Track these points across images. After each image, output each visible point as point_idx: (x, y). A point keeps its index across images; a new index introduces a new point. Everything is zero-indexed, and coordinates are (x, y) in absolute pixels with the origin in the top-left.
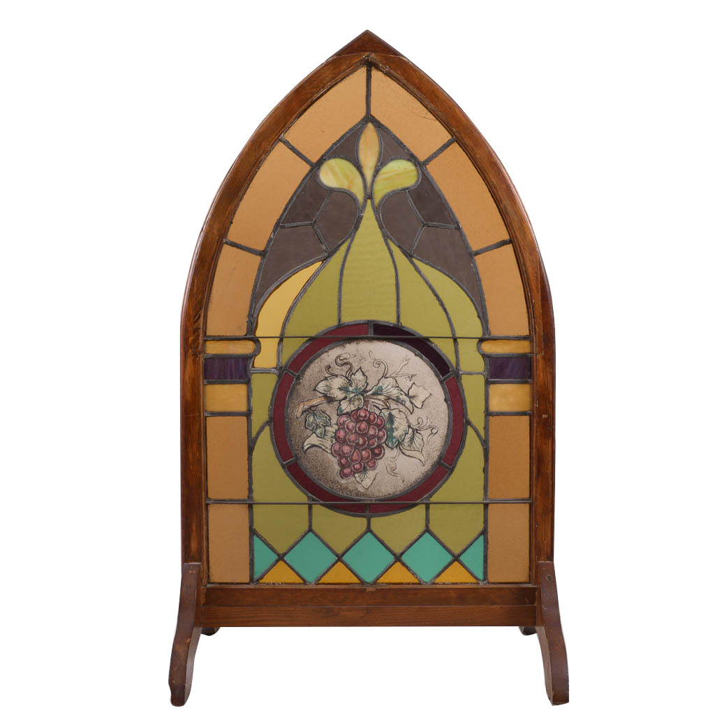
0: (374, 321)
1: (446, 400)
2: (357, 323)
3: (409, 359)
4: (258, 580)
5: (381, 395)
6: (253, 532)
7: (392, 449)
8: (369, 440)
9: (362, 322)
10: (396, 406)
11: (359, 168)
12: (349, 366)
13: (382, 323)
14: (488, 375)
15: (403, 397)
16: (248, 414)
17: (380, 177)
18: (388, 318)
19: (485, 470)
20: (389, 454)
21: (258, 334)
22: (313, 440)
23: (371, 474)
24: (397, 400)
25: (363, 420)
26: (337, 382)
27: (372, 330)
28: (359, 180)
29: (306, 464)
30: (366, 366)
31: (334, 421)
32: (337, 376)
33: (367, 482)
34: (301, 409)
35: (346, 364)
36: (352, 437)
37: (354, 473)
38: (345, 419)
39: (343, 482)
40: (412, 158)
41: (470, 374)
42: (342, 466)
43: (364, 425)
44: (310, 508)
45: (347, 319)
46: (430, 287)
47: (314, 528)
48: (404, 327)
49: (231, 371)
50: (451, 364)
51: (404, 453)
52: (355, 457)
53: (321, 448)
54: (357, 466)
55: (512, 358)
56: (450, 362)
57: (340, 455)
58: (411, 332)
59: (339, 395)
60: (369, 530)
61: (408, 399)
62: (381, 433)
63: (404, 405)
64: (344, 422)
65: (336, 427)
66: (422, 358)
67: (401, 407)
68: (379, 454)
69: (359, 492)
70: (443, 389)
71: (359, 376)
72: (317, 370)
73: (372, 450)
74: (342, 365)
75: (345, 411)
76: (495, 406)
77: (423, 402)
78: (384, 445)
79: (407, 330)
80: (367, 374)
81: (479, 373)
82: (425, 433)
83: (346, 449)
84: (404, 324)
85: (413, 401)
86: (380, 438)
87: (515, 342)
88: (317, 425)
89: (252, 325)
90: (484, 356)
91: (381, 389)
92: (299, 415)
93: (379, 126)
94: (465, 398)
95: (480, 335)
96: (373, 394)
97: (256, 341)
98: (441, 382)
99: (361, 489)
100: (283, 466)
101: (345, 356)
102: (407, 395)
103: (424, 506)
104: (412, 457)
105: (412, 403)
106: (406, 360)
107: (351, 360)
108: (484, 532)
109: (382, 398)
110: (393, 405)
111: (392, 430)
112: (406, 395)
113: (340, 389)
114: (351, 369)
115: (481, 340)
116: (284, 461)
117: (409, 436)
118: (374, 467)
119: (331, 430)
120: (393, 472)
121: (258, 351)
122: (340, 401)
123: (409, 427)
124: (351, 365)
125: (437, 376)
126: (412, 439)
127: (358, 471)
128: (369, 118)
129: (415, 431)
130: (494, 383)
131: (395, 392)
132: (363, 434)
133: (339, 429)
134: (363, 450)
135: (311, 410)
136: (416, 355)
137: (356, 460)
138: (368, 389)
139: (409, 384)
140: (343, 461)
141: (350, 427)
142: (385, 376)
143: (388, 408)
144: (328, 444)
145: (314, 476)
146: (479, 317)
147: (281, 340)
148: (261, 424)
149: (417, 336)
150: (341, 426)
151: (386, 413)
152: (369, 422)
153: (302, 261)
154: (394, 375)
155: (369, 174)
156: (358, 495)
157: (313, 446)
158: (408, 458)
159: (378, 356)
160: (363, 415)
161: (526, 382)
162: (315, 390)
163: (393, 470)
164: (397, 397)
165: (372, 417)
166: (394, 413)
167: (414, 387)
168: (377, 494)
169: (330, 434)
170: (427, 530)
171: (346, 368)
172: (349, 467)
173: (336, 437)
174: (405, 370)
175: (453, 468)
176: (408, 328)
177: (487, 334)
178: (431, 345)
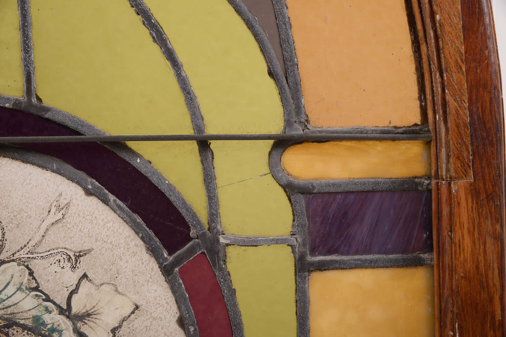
1: (181, 322)
3: (68, 205)
14: (304, 245)
15: (53, 319)
41: (252, 243)
48: (47, 110)
50: (194, 216)
55: (373, 192)
56: (189, 209)
58: (71, 125)
61: (69, 323)
66: (105, 201)
70: (174, 292)
77: (115, 331)
79: (58, 118)
81: (277, 241)
84: (47, 102)
85: (84, 329)
87: (380, 146)
90: (291, 189)
94: (238, 314)
95: (275, 125)
98: (167, 271)
102: (66, 311)
106: (59, 209)
112: (62, 311)
115: (281, 143)
125: (153, 251)
130: (322, 267)
131: (27, 305)
136: (89, 193)
139: (71, 278)
146: (271, 74)
149: (89, 135)
154: (22, 254)
161: (416, 263)
164: (37, 319)
167: (85, 286)
174: (58, 239)
176: (59, 112)
177: (297, 126)
178: (132, 162)
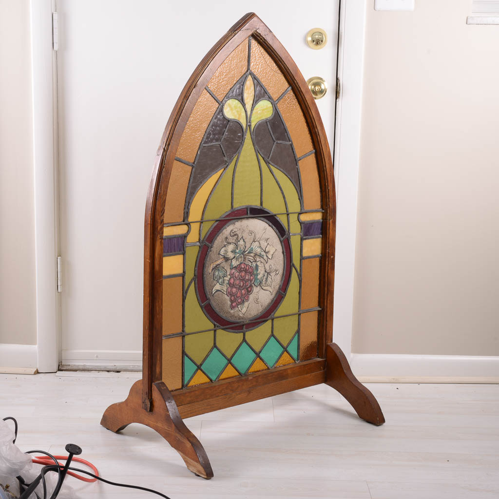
0: (250, 206)
1: (283, 253)
2: (241, 208)
3: (266, 229)
4: (187, 385)
5: (252, 253)
6: (184, 353)
7: (257, 287)
8: (246, 282)
9: (244, 207)
10: (259, 260)
11: (244, 105)
12: (237, 236)
13: (254, 207)
14: (302, 235)
15: (263, 253)
16: (183, 275)
17: (254, 111)
18: (256, 204)
19: (299, 293)
20: (256, 290)
21: (190, 219)
22: (218, 287)
23: (246, 304)
24: (260, 256)
25: (243, 270)
26: (231, 247)
27: (249, 212)
29: (214, 304)
30: (245, 235)
31: (228, 273)
32: (230, 243)
33: (244, 310)
34: (212, 267)
35: (235, 235)
36: (237, 282)
37: (238, 305)
38: (234, 271)
39: (232, 311)
40: (270, 98)
41: (294, 234)
42: (232, 301)
43: (243, 274)
44: (215, 331)
45: (237, 205)
46: (277, 182)
47: (217, 344)
48: (264, 209)
49: (174, 246)
50: (286, 230)
51: (262, 289)
52: (239, 295)
53: (221, 291)
54: (239, 300)
55: (313, 223)
56: (285, 228)
57: (231, 295)
58: (268, 212)
59: (231, 255)
60: (244, 340)
61: (265, 254)
62: (252, 277)
63: (263, 258)
64: (233, 273)
65: (229, 277)
66: (272, 227)
67: (262, 260)
68: (251, 291)
69: (240, 317)
70: (282, 246)
71: (241, 242)
72: (220, 241)
73: (247, 289)
74: (233, 236)
75: (234, 266)
76: (305, 254)
77: (272, 255)
78: (253, 285)
79: (266, 210)
80: (245, 240)
81: (298, 234)
82: (273, 274)
83: (234, 290)
84: (264, 207)
86: (251, 281)
87: (315, 213)
88: (220, 277)
89: (186, 214)
90: (301, 223)
91: (252, 249)
92: (210, 271)
94: (292, 250)
95: (299, 210)
96: (249, 253)
97: (188, 224)
98: (281, 242)
99: (241, 315)
100: (201, 307)
101: (235, 230)
102: (265, 252)
103: (271, 320)
104: (266, 290)
105: (267, 256)
107: (238, 233)
108: (298, 332)
109: (252, 255)
110: (258, 259)
111: (257, 275)
113: (232, 252)
114: (237, 238)
115: (300, 214)
116: (203, 303)
117: (265, 277)
118: (247, 300)
119: (227, 279)
120: (257, 301)
121: (189, 231)
122: (232, 259)
123: (265, 271)
124: (238, 235)
125: (279, 238)
126: (267, 279)
127: (240, 303)
128: (249, 72)
129: (269, 273)
130: (306, 239)
131: (259, 250)
132: (242, 279)
133: (231, 278)
134: (242, 290)
135: (216, 268)
136: (270, 226)
137: (239, 297)
138: (246, 250)
139: (266, 244)
140: (233, 298)
141: (236, 276)
142: (254, 241)
143: (255, 261)
144: (225, 289)
145: (217, 310)
146: (299, 199)
147: (201, 223)
148: (190, 280)
150: (232, 275)
151: (254, 264)
152: (246, 271)
153: (213, 169)
154: (259, 240)
155: (249, 107)
156: (239, 319)
157: (218, 291)
158: (264, 291)
159: (251, 228)
160: (243, 267)
161: (319, 237)
162: (219, 254)
163: (257, 299)
164: (260, 253)
165: (247, 268)
166: (258, 263)
167: (268, 246)
168: (249, 317)
169: (226, 282)
170: (272, 335)
171: (235, 238)
172: (235, 301)
173: (229, 284)
174: (264, 236)
175: (286, 294)
177: (303, 210)
178: (277, 219)
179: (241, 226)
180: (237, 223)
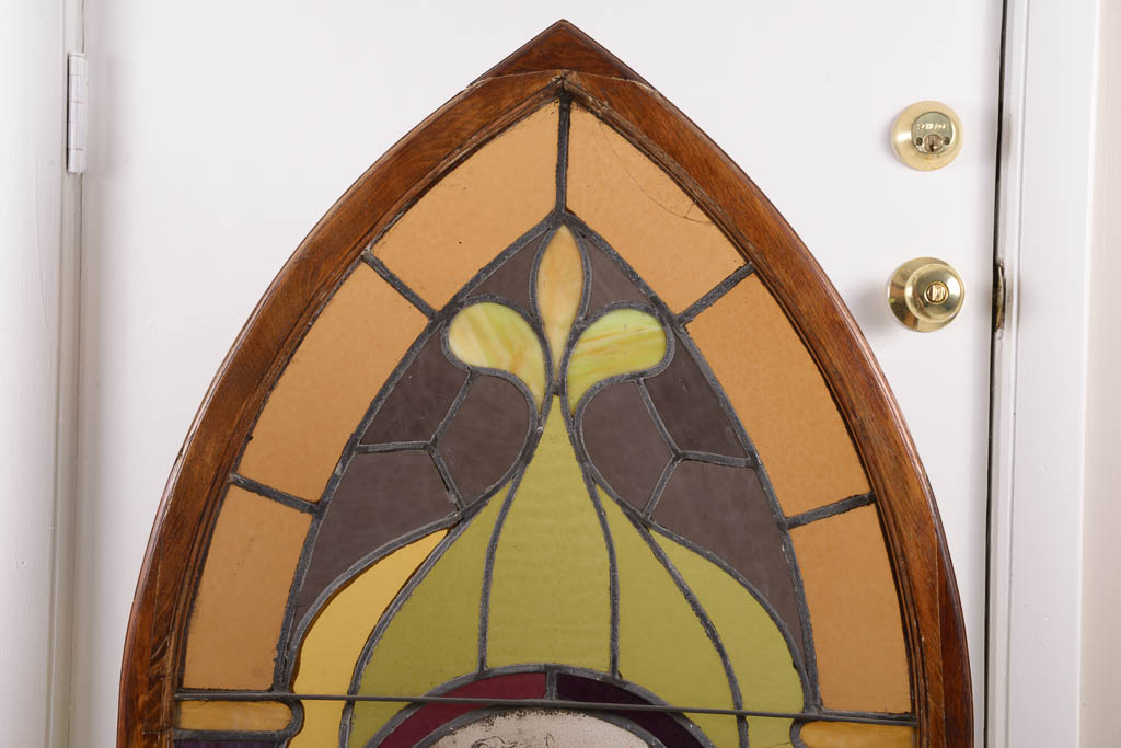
0: (558, 667)
2: (521, 670)
9: (531, 669)
11: (537, 325)
13: (578, 674)
17: (583, 346)
18: (594, 662)
21: (300, 687)
27: (555, 689)
28: (535, 354)
40: (655, 306)
45: (499, 660)
46: (688, 595)
48: (626, 684)
58: (642, 695)
79: (634, 691)
84: (626, 677)
87: (878, 728)
89: (287, 667)
93: (582, 232)
95: (795, 705)
97: (295, 704)
101: (490, 744)
115: (799, 721)
121: (297, 725)
128: (562, 216)
146: (794, 666)
147: (350, 703)
149: (656, 705)
153: (405, 528)
155: (558, 339)
176: (634, 686)
177: (813, 707)
178: (686, 727)
179: (520, 732)
180: (499, 721)
